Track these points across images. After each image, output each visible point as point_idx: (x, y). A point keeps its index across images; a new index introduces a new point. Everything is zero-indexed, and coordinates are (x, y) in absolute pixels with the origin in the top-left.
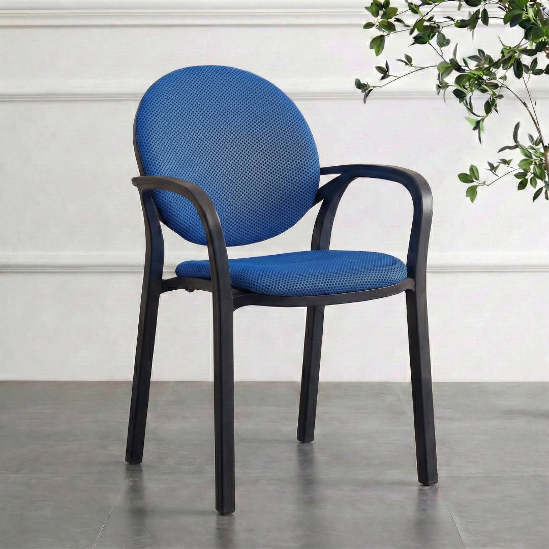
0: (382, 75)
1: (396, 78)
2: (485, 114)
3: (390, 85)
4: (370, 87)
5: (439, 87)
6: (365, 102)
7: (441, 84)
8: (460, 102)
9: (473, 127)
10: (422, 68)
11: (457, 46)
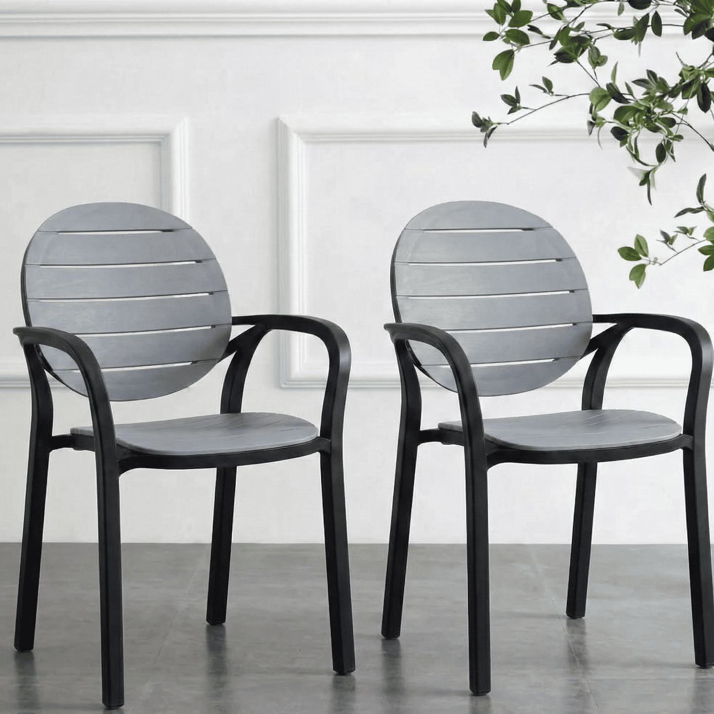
0: (510, 107)
1: (529, 111)
2: (657, 163)
3: (522, 121)
4: (492, 124)
5: (591, 124)
6: (485, 144)
7: (594, 119)
8: (621, 146)
9: (639, 181)
10: (568, 97)
11: (617, 65)
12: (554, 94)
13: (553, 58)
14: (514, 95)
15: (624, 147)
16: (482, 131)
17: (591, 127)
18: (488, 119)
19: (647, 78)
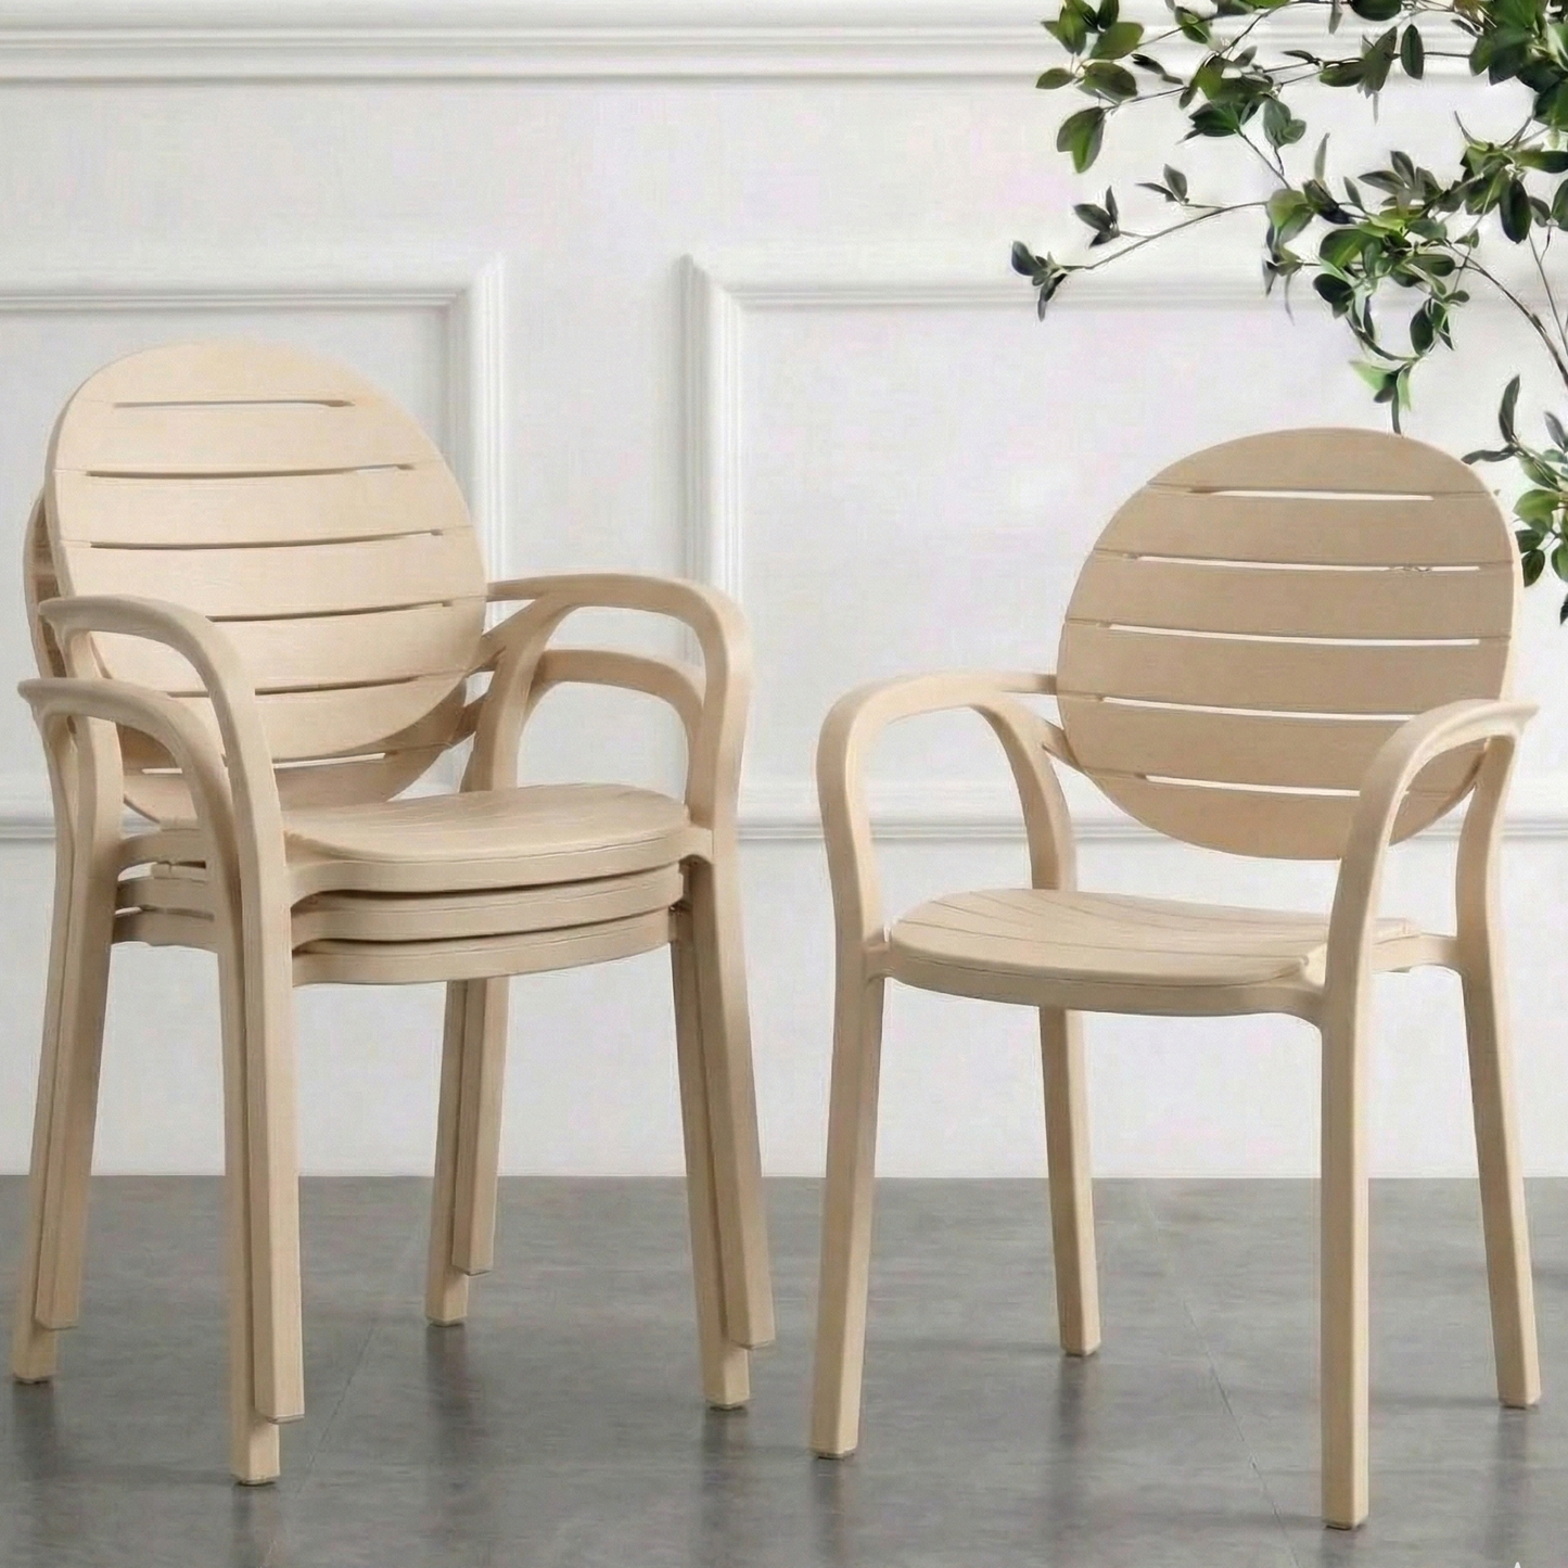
0: (1095, 232)
1: (1137, 241)
2: (1413, 354)
4: (1055, 271)
5: (1270, 269)
6: (1041, 314)
7: (1276, 258)
8: (1336, 316)
9: (1375, 392)
10: (1220, 211)
11: (1328, 140)
12: (1190, 203)
13: (1189, 126)
14: (1101, 204)
15: (1341, 320)
16: (1033, 283)
17: (1270, 275)
18: (1046, 258)
19: (1390, 168)
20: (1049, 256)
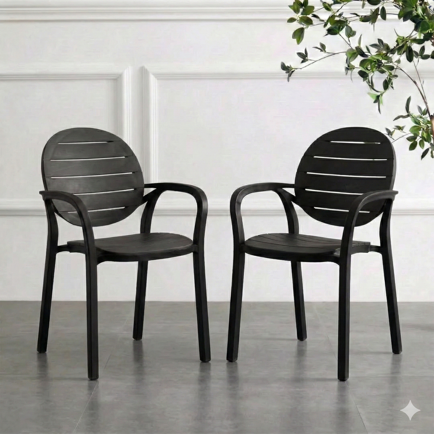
0: (302, 59)
1: (313, 62)
2: (383, 90)
3: (308, 67)
4: (292, 69)
6: (288, 81)
7: (349, 66)
8: (364, 81)
9: (374, 100)
10: (334, 54)
11: (362, 36)
12: (327, 52)
13: (326, 32)
14: (304, 52)
15: (365, 82)
16: (286, 73)
17: (347, 70)
18: (289, 66)
19: (378, 43)
20: (290, 65)
